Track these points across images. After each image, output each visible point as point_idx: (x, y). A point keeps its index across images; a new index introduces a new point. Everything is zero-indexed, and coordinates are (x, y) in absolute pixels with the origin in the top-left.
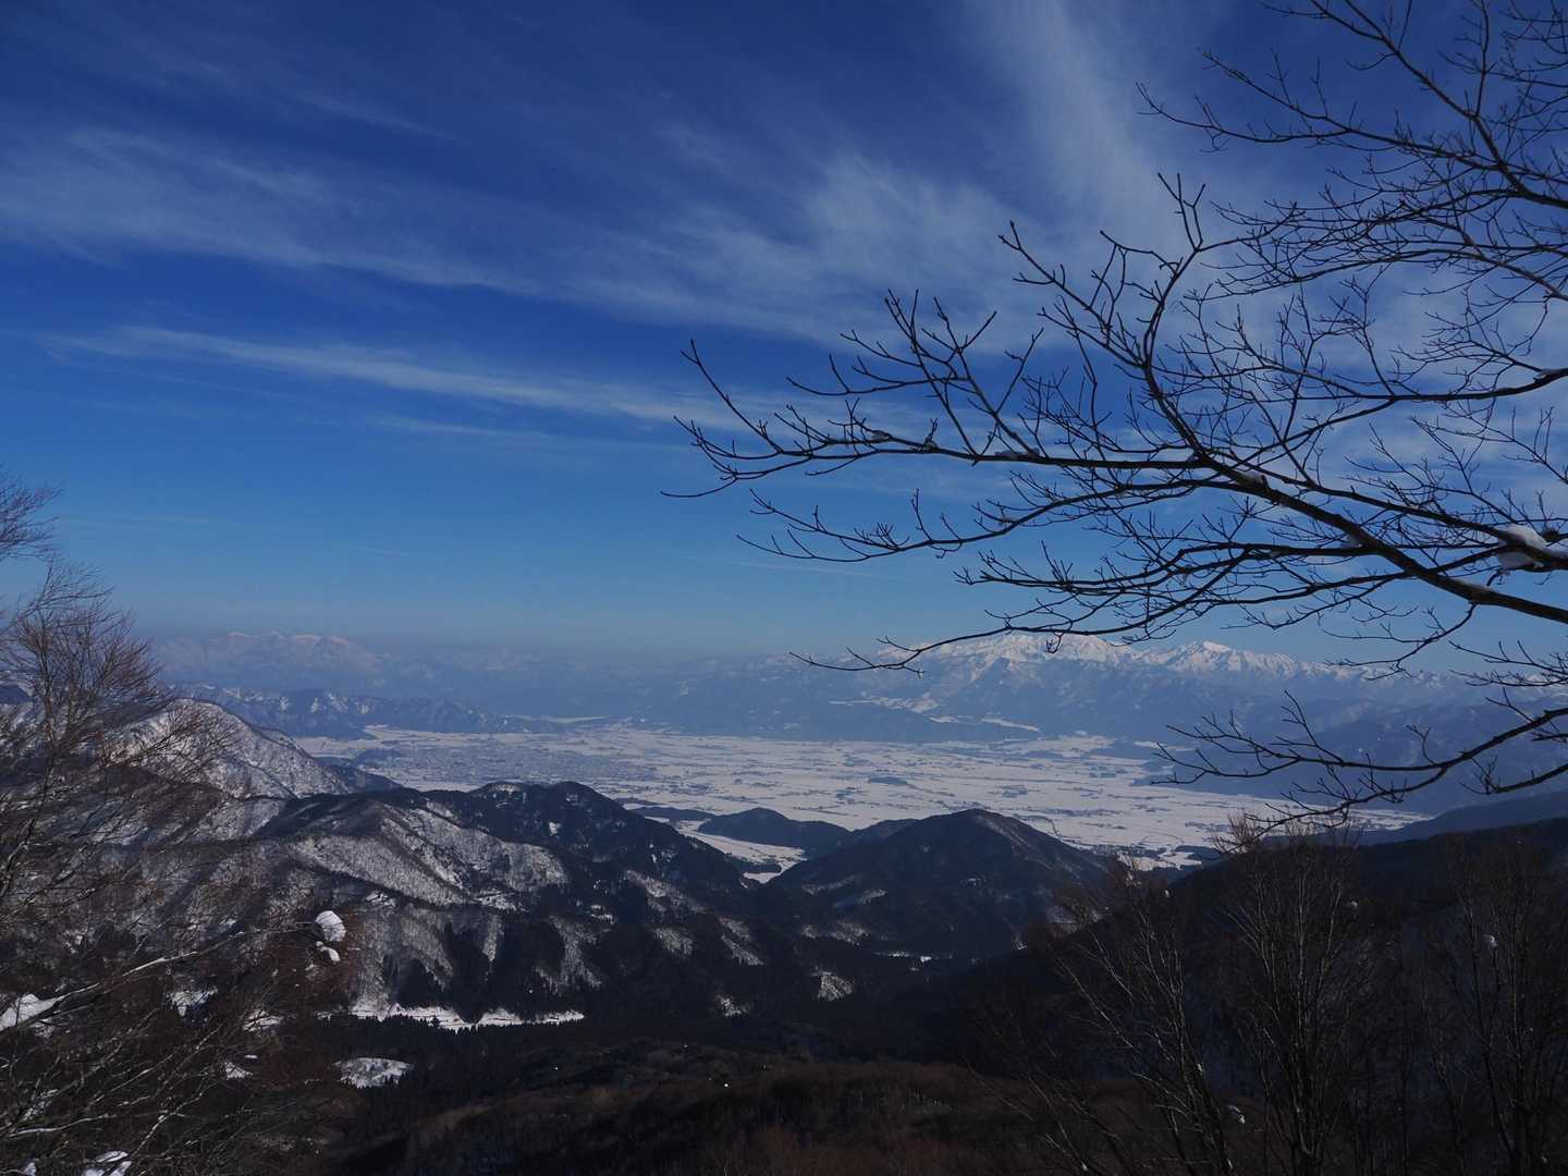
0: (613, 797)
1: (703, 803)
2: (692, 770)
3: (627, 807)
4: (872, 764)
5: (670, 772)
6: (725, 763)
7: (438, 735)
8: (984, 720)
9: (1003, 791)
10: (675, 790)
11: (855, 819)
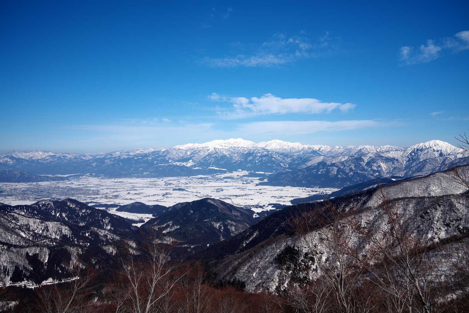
0: (85, 202)
1: (117, 201)
2: (113, 190)
3: (90, 205)
4: (174, 184)
5: (105, 191)
6: (124, 187)
7: (16, 184)
8: (209, 168)
9: (216, 190)
10: (106, 197)
11: (169, 203)
